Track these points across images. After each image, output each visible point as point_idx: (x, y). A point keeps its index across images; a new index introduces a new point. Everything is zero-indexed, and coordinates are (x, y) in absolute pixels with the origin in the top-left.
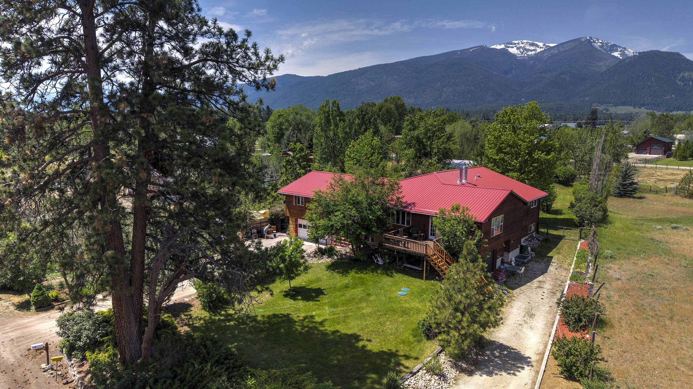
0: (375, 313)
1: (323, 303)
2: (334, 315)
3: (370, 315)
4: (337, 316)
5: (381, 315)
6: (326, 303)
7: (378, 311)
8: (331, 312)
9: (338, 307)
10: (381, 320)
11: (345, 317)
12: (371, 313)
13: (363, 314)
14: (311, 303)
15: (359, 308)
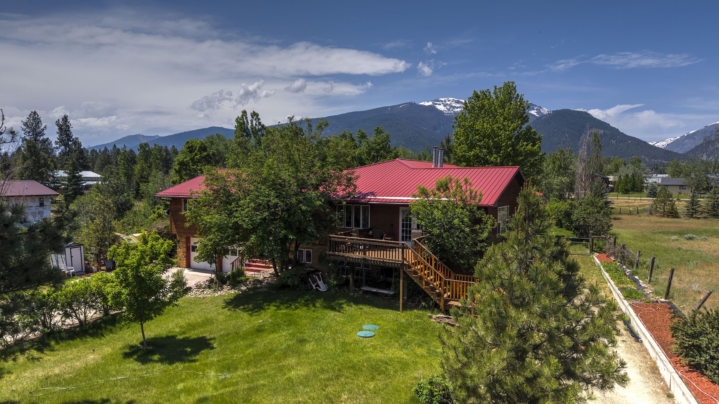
0: (315, 375)
1: (206, 365)
2: (225, 387)
3: (305, 381)
4: (231, 389)
5: (328, 380)
6: (212, 364)
7: (322, 371)
8: (220, 382)
9: (236, 369)
10: (330, 389)
11: (250, 389)
12: (306, 377)
13: (289, 379)
14: (180, 366)
15: (281, 369)
